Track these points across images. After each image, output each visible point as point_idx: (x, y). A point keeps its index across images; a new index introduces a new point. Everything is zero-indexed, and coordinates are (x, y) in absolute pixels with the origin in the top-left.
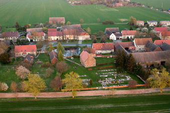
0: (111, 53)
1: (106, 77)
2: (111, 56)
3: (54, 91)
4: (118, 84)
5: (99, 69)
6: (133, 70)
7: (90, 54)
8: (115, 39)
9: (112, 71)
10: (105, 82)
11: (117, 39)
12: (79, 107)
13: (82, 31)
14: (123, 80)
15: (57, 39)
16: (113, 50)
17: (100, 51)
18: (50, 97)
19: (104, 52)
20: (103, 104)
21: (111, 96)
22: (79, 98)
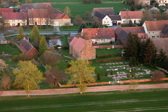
0: (111, 43)
1: (117, 71)
2: (113, 47)
3: (50, 88)
4: (135, 78)
5: (102, 62)
6: (153, 61)
7: (88, 41)
8: (111, 25)
9: (122, 64)
10: (117, 76)
11: (114, 24)
12: (93, 103)
13: (56, 12)
14: (142, 74)
15: (19, 24)
16: (113, 39)
17: (94, 41)
18: (48, 94)
19: (100, 41)
20: (125, 100)
21: (132, 91)
22: (89, 94)
